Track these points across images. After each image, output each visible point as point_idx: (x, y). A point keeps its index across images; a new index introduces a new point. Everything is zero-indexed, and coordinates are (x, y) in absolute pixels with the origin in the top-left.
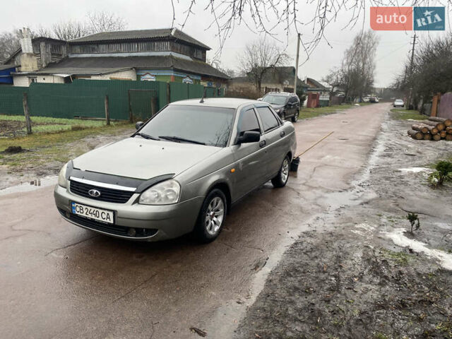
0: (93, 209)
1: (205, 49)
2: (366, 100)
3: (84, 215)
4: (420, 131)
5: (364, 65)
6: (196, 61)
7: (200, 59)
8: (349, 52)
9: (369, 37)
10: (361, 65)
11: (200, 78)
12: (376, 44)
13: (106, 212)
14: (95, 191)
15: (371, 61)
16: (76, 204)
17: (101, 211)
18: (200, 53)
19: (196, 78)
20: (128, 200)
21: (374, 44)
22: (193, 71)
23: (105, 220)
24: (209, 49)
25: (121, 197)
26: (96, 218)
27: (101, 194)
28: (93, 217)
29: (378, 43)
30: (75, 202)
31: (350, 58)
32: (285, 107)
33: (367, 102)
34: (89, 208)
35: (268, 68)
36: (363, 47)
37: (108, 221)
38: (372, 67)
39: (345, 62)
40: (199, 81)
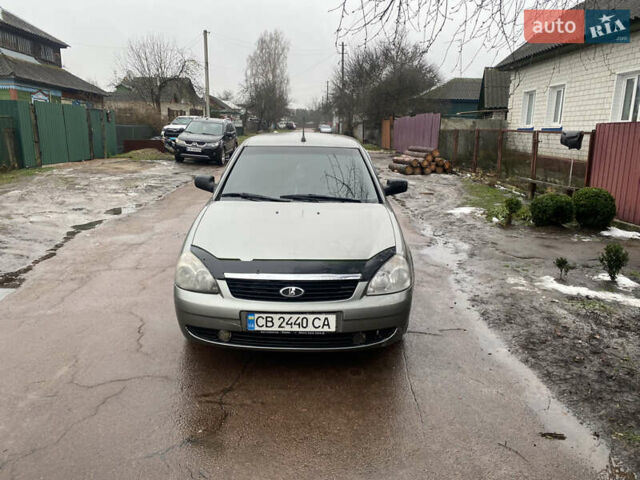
0: (295, 317)
1: (57, 46)
2: (282, 126)
3: (276, 328)
4: (409, 164)
5: (274, 77)
6: (44, 65)
7: (51, 63)
8: (252, 60)
9: (277, 40)
10: (270, 77)
11: (59, 94)
12: (286, 50)
13: (322, 317)
14: (294, 288)
15: (282, 72)
16: (257, 316)
17: (311, 317)
18: (51, 51)
19: (52, 93)
20: (352, 294)
21: (283, 50)
22: (47, 82)
23: (320, 330)
24: (65, 46)
25: (342, 290)
26: (302, 329)
27: (306, 291)
28: (296, 328)
29: (288, 49)
30: (253, 313)
31: (255, 68)
32: (223, 138)
33: (284, 128)
34: (287, 317)
35: (170, 80)
36: (270, 54)
37: (326, 329)
38: (285, 81)
39: (249, 73)
40: (59, 99)
